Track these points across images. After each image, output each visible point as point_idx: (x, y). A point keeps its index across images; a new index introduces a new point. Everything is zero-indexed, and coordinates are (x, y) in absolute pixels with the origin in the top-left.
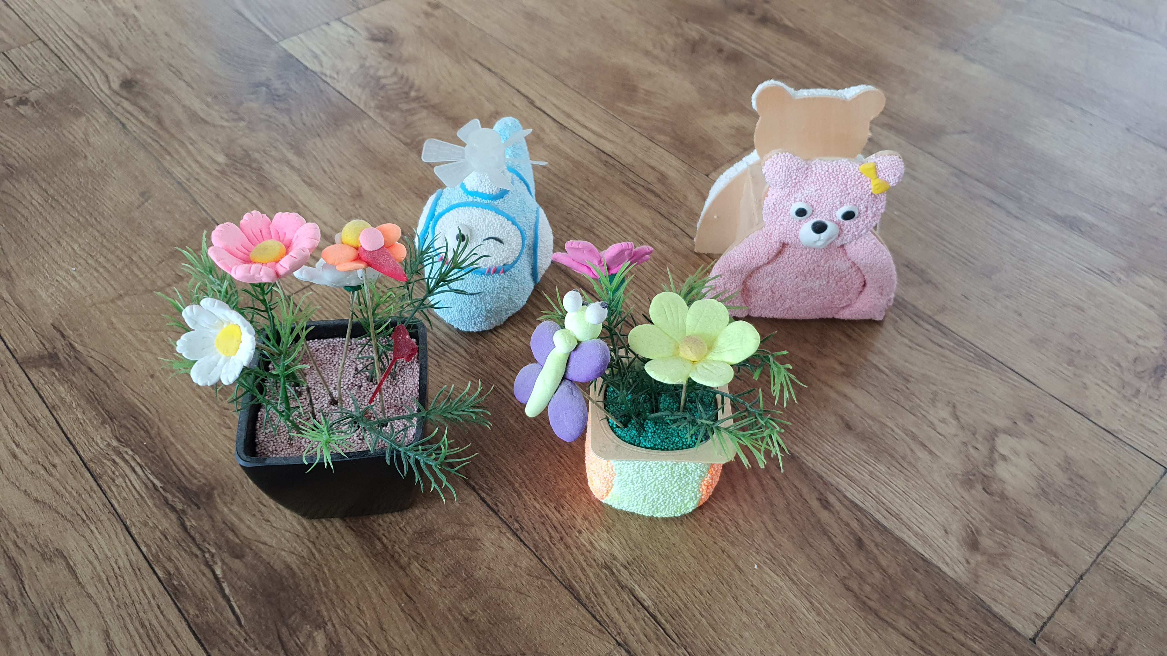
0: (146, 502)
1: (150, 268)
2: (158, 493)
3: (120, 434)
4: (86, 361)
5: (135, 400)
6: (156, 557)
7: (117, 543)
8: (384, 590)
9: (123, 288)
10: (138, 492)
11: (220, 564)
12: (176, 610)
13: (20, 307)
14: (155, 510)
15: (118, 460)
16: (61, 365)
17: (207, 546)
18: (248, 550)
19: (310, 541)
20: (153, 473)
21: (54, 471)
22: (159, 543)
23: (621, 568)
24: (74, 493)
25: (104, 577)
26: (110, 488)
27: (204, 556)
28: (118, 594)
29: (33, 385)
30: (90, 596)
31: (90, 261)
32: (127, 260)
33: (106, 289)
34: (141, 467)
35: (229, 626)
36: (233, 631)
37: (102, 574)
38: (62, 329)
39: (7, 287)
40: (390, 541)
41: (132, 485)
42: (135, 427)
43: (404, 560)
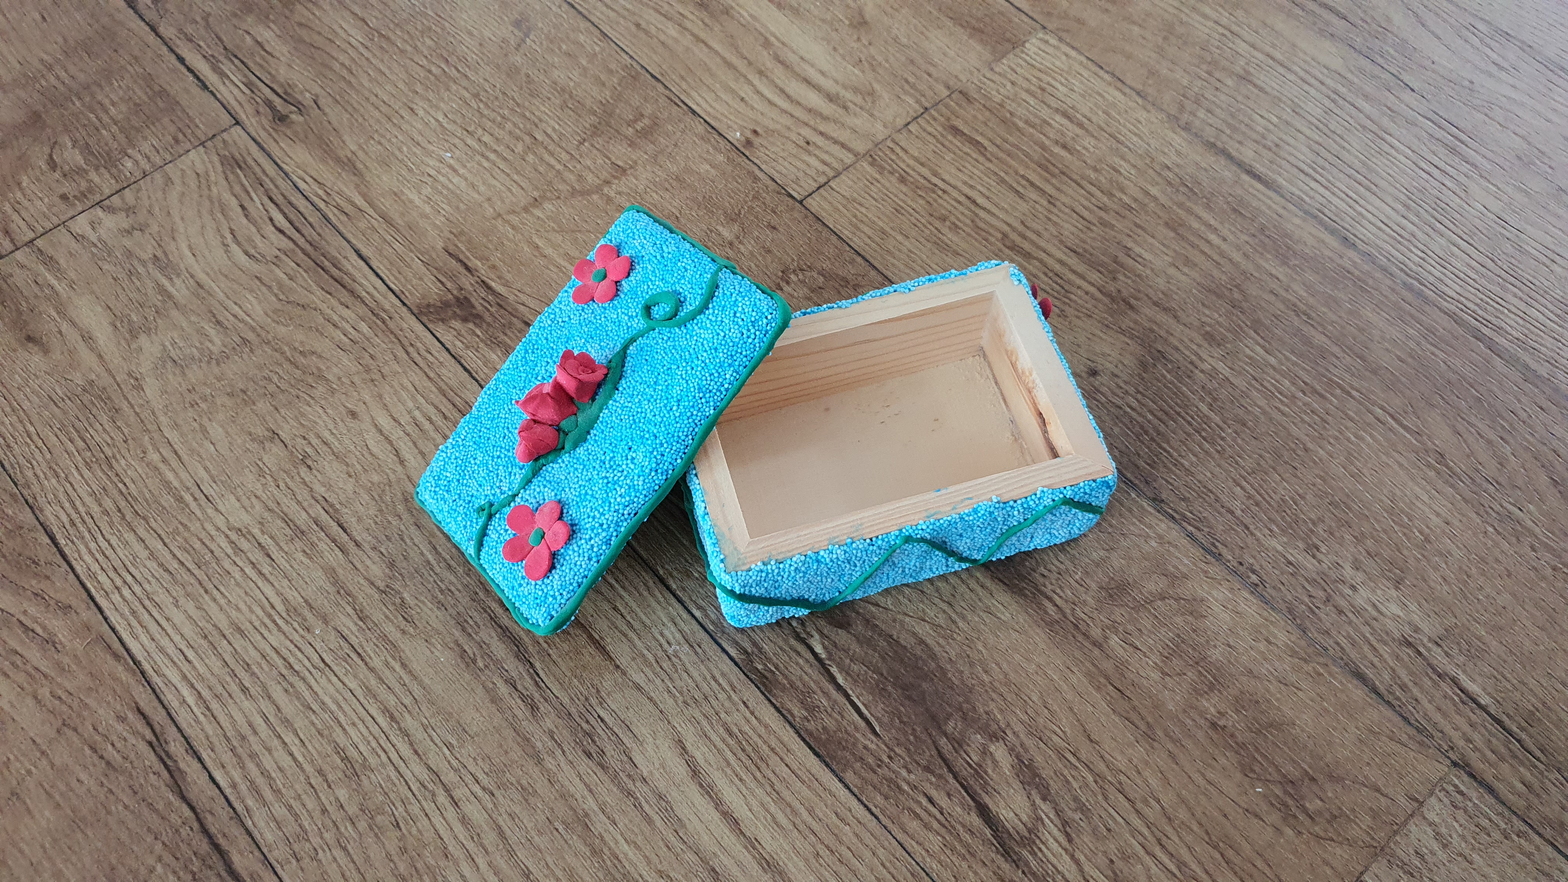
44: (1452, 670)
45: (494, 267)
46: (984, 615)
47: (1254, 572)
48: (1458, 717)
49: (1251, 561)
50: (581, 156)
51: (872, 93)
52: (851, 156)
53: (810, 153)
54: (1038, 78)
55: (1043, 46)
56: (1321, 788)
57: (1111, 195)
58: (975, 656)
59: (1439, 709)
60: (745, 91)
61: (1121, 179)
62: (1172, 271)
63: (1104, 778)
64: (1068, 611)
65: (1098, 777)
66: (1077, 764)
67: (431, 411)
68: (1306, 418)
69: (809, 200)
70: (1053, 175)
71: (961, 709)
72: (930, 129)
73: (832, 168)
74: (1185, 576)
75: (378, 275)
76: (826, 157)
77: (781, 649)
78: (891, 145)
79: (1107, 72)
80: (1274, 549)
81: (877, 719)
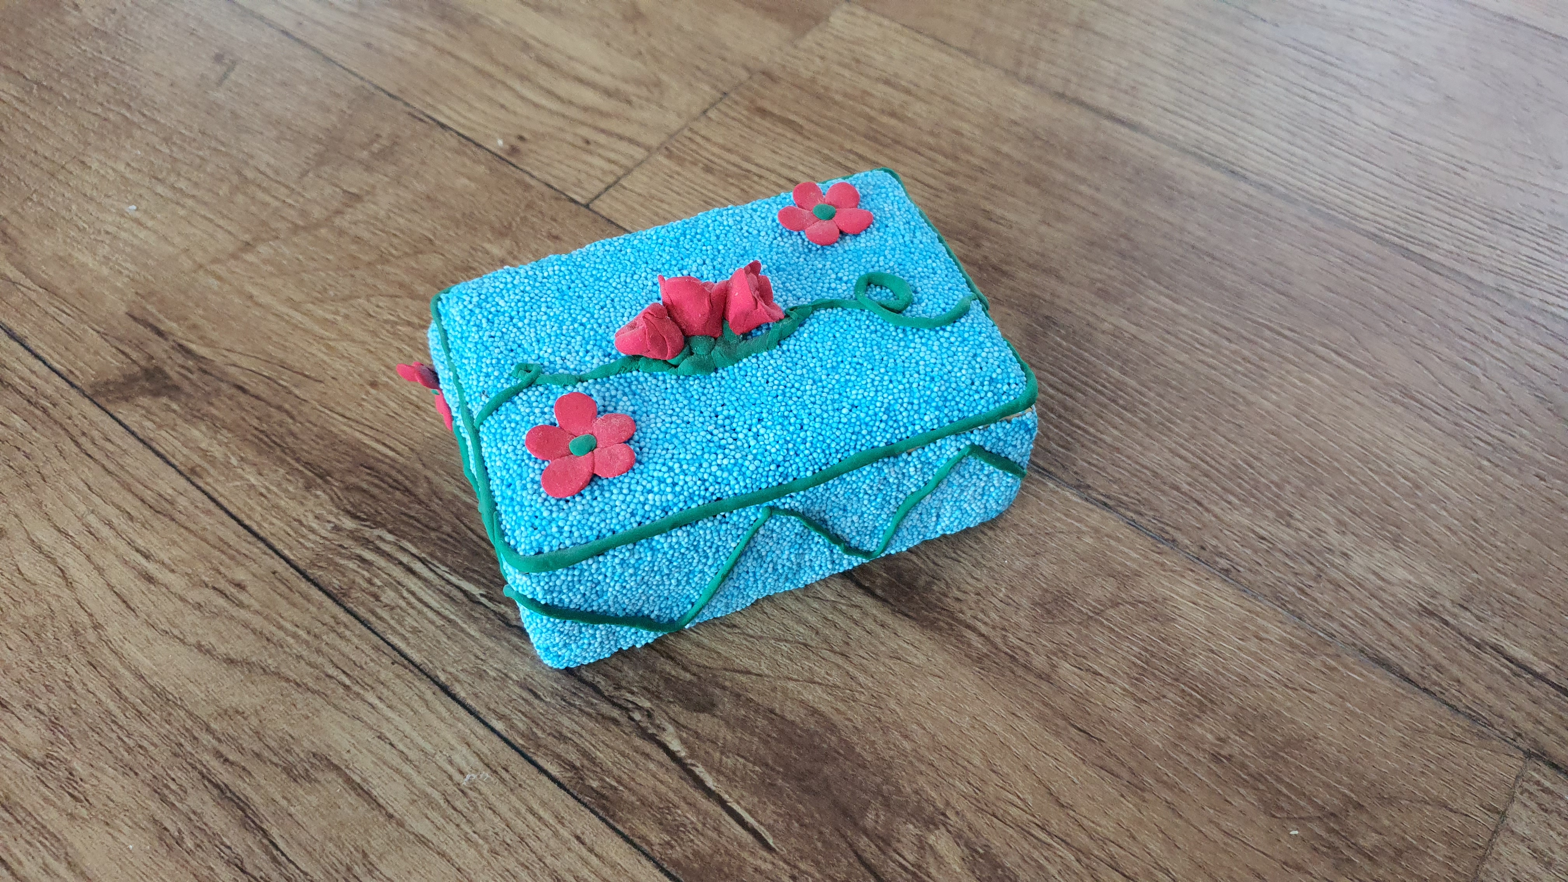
0: (462, 630)
1: (287, 187)
2: (481, 609)
3: (353, 505)
4: (226, 374)
5: (357, 434)
6: (529, 736)
7: (436, 723)
8: (1028, 725)
9: (248, 231)
10: (438, 613)
11: (670, 728)
12: (620, 841)
13: (49, 289)
14: (488, 642)
15: (368, 555)
16: (177, 388)
17: (629, 696)
18: (717, 691)
19: (835, 652)
20: (454, 570)
21: (243, 597)
22: (527, 708)
23: (1456, 610)
24: (302, 633)
25: (436, 795)
26: (374, 613)
27: (631, 719)
28: (480, 826)
29: (133, 433)
30: (422, 841)
31: (160, 189)
32: (235, 179)
33: (212, 236)
34: (423, 561)
35: (745, 855)
36: (759, 862)
37: (429, 790)
38: (151, 320)
39: (8, 256)
40: (994, 628)
41: (420, 600)
42: (376, 486)
43: (1039, 662)
44: (1492, 637)
45: (195, 327)
46: (890, 662)
47: (1221, 555)
48: (1514, 694)
49: (1214, 542)
50: (304, 188)
51: (658, 84)
52: (642, 150)
53: (591, 153)
54: (850, 50)
55: (848, 17)
56: (1373, 818)
57: (956, 159)
58: (887, 718)
59: (1489, 688)
60: (505, 97)
61: (965, 141)
62: (1043, 229)
63: (1088, 854)
64: (998, 641)
65: (1080, 852)
66: (1049, 841)
67: (111, 512)
68: (1239, 368)
69: (597, 202)
70: (886, 146)
71: (880, 792)
72: (733, 114)
73: (621, 166)
74: (1138, 574)
75: (37, 357)
76: (612, 156)
77: (623, 754)
78: (689, 134)
79: (927, 36)
80: (1239, 523)
81: (769, 828)
